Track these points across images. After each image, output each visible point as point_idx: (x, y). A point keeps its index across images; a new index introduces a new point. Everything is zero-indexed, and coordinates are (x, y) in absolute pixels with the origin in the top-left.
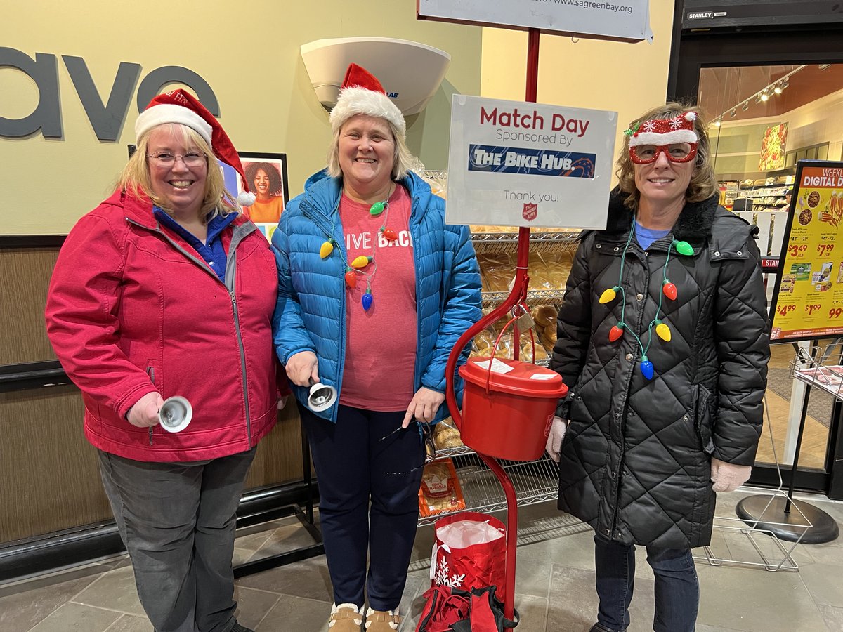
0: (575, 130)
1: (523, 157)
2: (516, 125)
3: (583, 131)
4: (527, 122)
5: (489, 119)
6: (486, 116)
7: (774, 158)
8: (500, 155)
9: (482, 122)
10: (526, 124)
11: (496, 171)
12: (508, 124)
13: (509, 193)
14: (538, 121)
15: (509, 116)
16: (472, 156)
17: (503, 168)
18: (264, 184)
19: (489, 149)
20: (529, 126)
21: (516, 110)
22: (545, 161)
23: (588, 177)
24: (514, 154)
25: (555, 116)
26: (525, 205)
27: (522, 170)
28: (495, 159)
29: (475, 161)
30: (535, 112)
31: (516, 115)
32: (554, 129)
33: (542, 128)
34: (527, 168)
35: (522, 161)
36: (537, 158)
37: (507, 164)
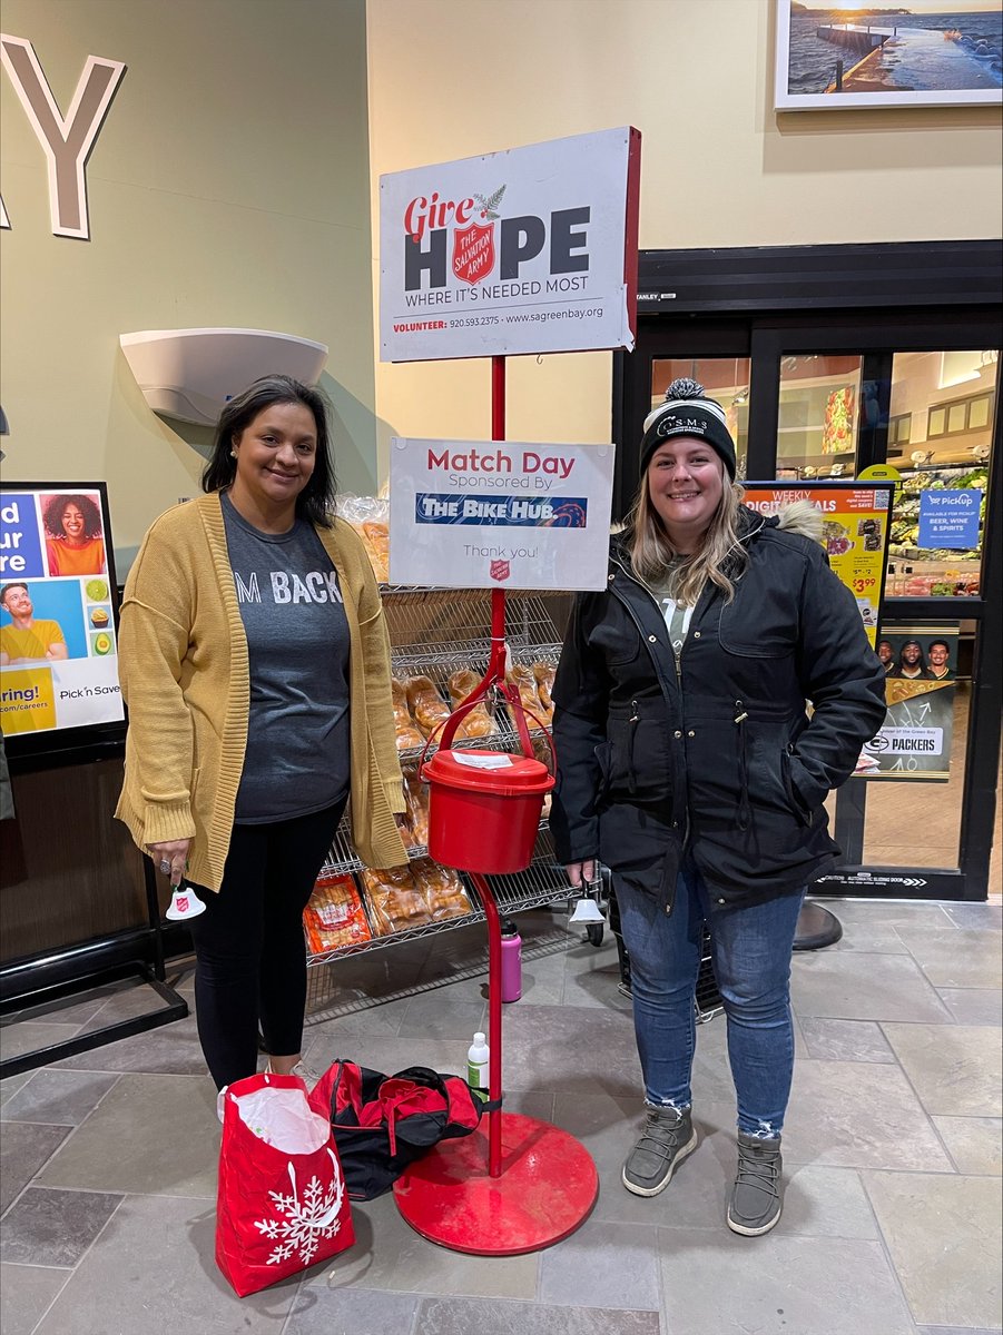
0: (555, 471)
1: (487, 505)
2: (475, 469)
3: (567, 471)
4: (488, 464)
5: (438, 463)
6: (436, 460)
7: (841, 436)
8: (456, 504)
9: (430, 467)
10: (488, 466)
11: (452, 523)
12: (464, 468)
13: (470, 549)
14: (504, 463)
15: (464, 458)
16: (420, 506)
17: (461, 520)
18: (76, 524)
19: (442, 498)
20: (492, 469)
21: (473, 451)
22: (516, 509)
23: (577, 526)
24: (474, 502)
25: (526, 455)
26: (493, 562)
27: (487, 521)
28: (450, 509)
29: (424, 512)
30: (499, 452)
31: (474, 457)
32: (525, 470)
33: (509, 470)
34: (493, 519)
35: (487, 510)
36: (505, 506)
37: (466, 514)
